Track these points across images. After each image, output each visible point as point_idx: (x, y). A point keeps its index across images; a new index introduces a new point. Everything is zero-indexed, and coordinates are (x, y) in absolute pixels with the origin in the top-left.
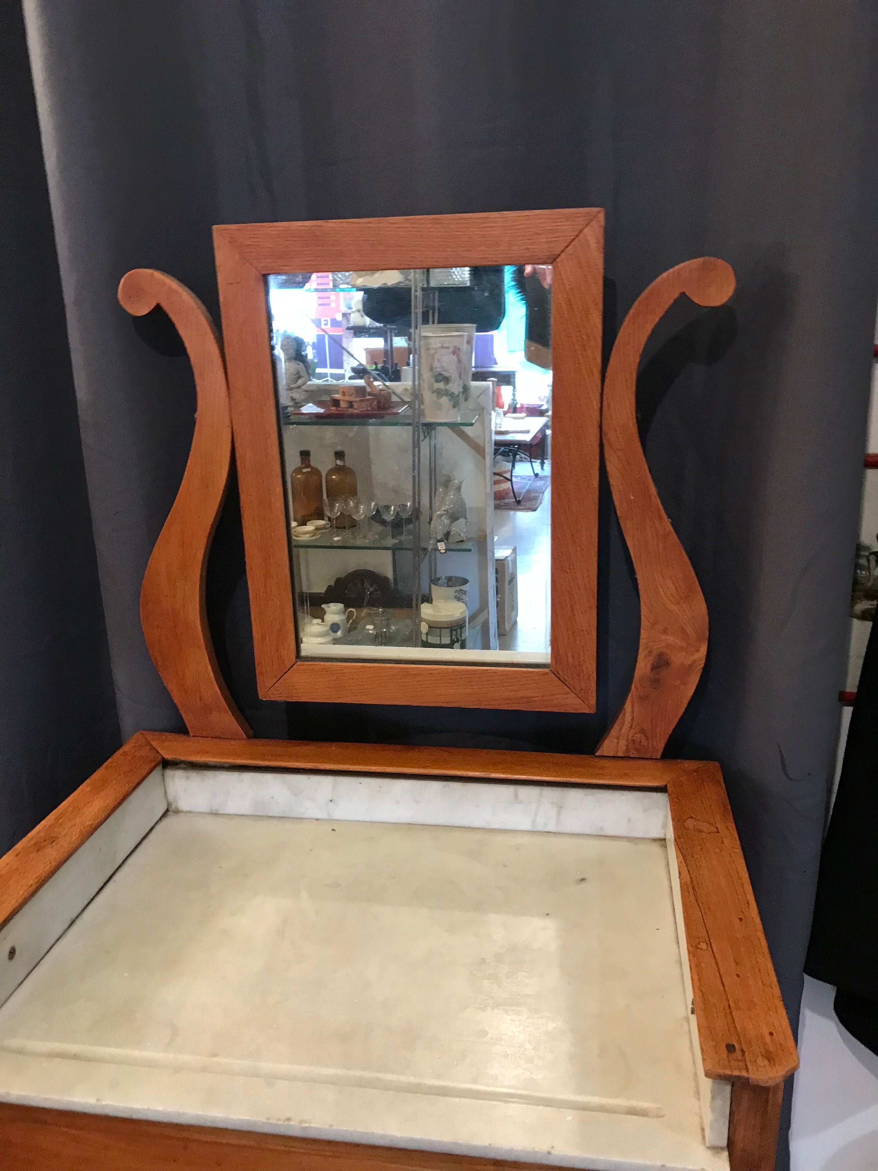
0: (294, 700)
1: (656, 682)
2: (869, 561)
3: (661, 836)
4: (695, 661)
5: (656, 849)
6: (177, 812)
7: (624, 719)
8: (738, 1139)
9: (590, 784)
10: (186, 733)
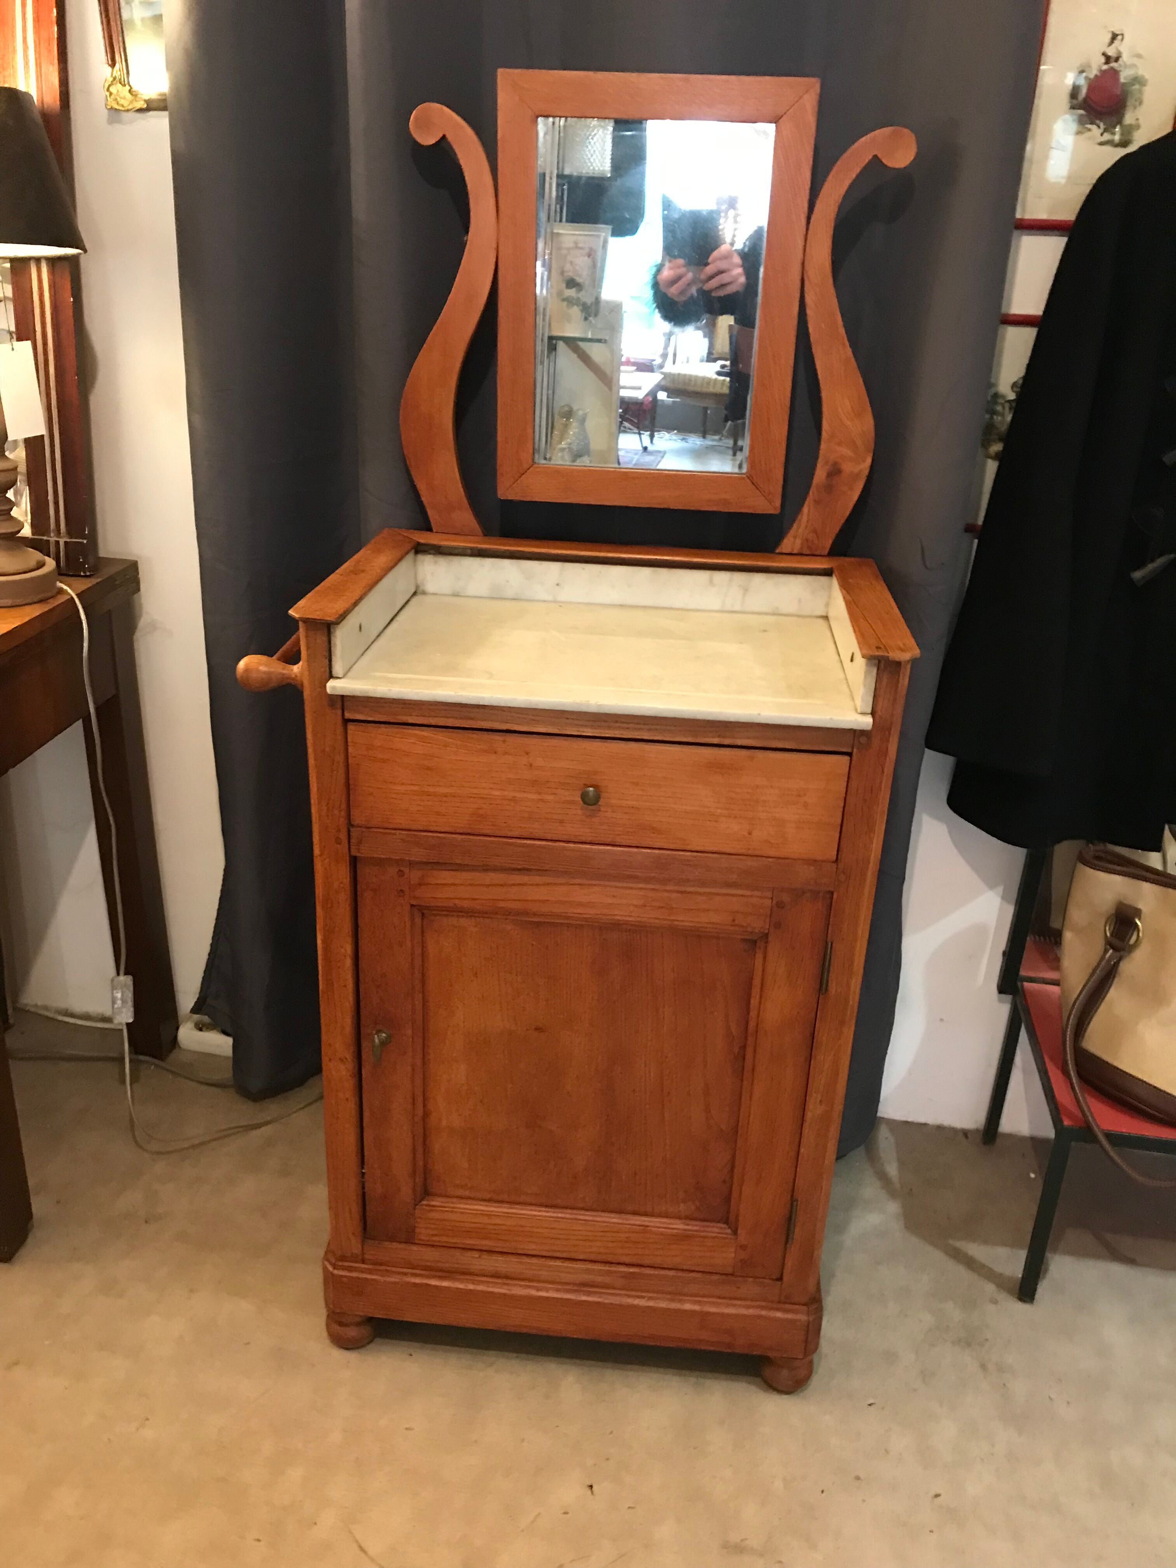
0: (528, 499)
1: (829, 488)
2: (1004, 408)
3: (824, 614)
4: (861, 471)
5: (821, 622)
6: (424, 593)
7: (801, 521)
8: (879, 708)
9: (773, 567)
10: (429, 529)
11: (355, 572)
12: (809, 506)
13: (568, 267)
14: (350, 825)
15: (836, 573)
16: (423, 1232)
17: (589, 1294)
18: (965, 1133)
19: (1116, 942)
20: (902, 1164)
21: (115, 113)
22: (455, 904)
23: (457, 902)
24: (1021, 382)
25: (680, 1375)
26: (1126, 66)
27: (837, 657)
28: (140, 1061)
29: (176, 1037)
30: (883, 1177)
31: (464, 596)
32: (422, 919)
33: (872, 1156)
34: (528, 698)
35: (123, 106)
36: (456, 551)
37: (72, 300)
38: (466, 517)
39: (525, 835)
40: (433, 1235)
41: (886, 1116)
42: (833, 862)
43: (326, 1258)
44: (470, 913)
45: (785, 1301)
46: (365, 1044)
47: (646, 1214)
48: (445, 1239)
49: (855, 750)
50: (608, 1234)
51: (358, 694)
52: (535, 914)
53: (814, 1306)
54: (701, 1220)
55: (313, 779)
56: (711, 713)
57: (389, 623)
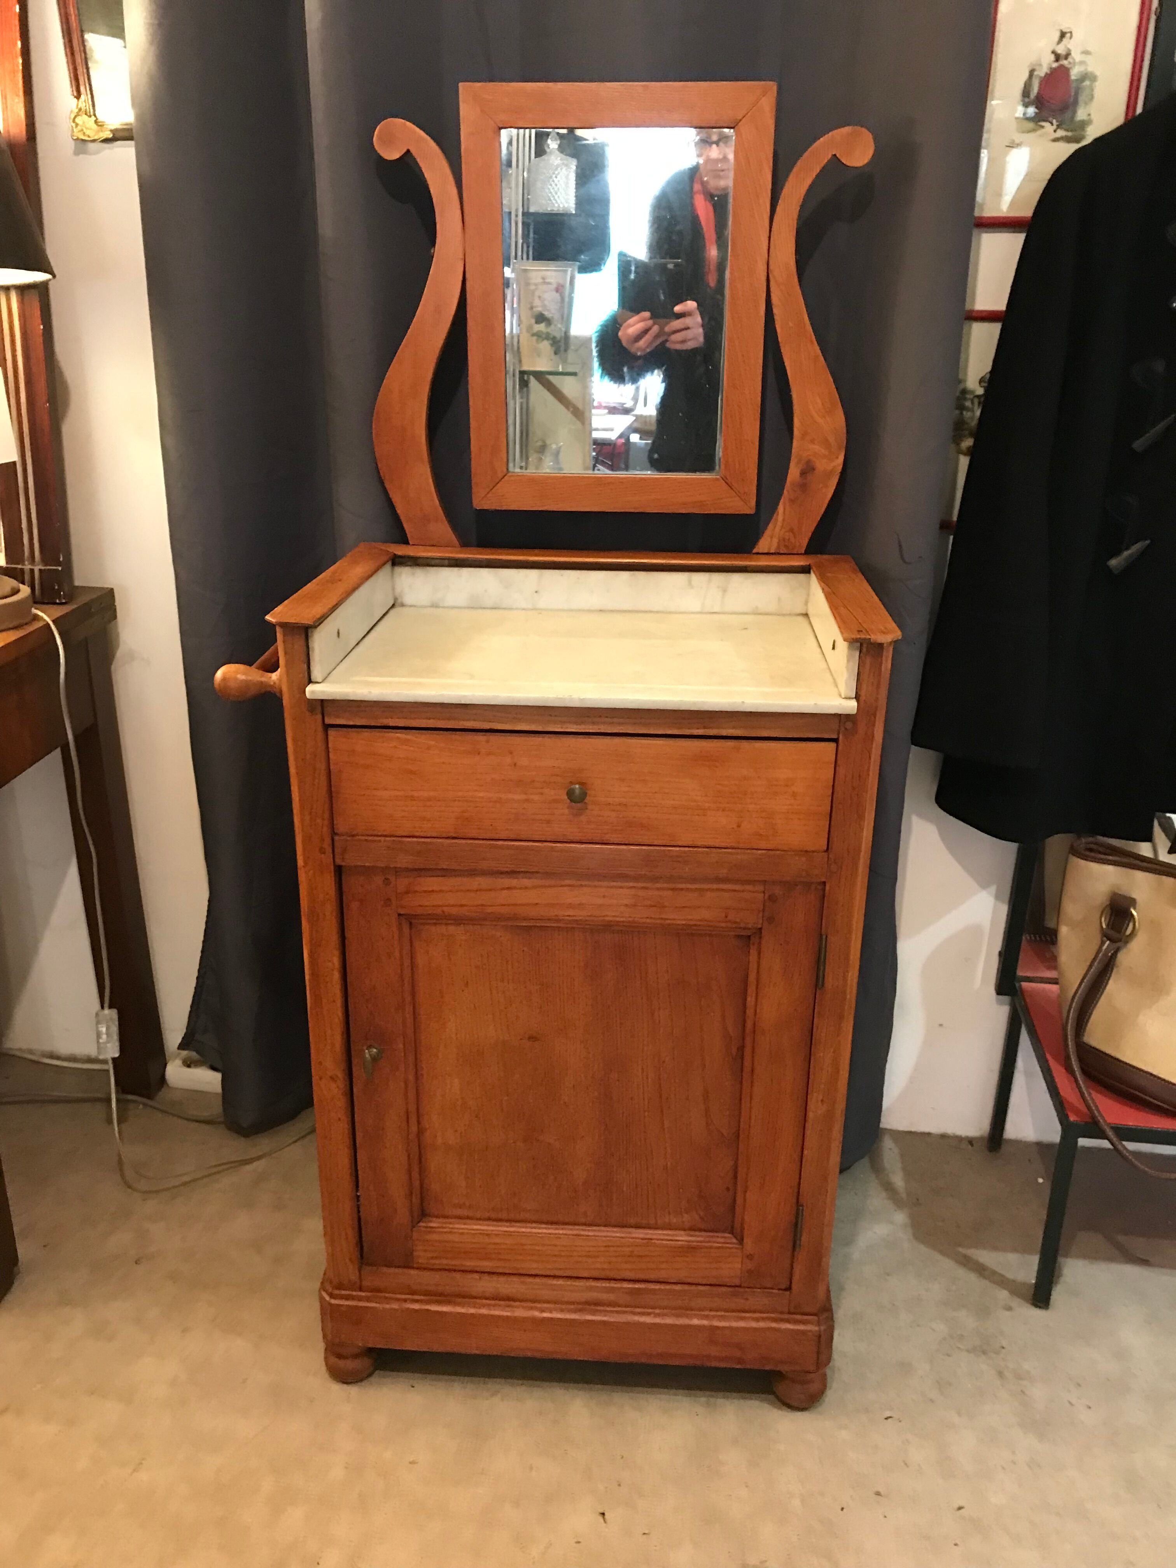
0: (504, 508)
1: (803, 487)
2: (973, 403)
3: (804, 612)
4: (835, 467)
5: (801, 619)
6: (403, 605)
7: (777, 520)
8: (863, 693)
9: (750, 566)
10: (406, 542)
11: (333, 581)
12: (784, 505)
13: (537, 302)
14: (334, 833)
15: (815, 569)
16: (422, 1255)
17: (594, 1313)
18: (971, 1141)
19: (1111, 933)
20: (908, 1174)
21: (82, 144)
22: (443, 912)
23: (445, 909)
24: (988, 376)
25: (689, 1396)
26: (1074, 63)
27: (819, 650)
28: (129, 1101)
29: (163, 1075)
30: (888, 1187)
31: (443, 607)
32: (411, 928)
33: (877, 1168)
34: (510, 694)
35: (89, 137)
36: (433, 562)
37: (42, 327)
38: (442, 529)
39: (512, 837)
40: (432, 1258)
41: (888, 1127)
42: (825, 852)
43: (323, 1288)
44: (459, 921)
45: (794, 1312)
46: (355, 1060)
47: (649, 1227)
48: (444, 1262)
49: (841, 737)
50: (612, 1249)
51: (338, 698)
52: (525, 919)
53: (825, 1315)
54: (705, 1231)
55: (295, 789)
56: (695, 703)
57: (368, 632)
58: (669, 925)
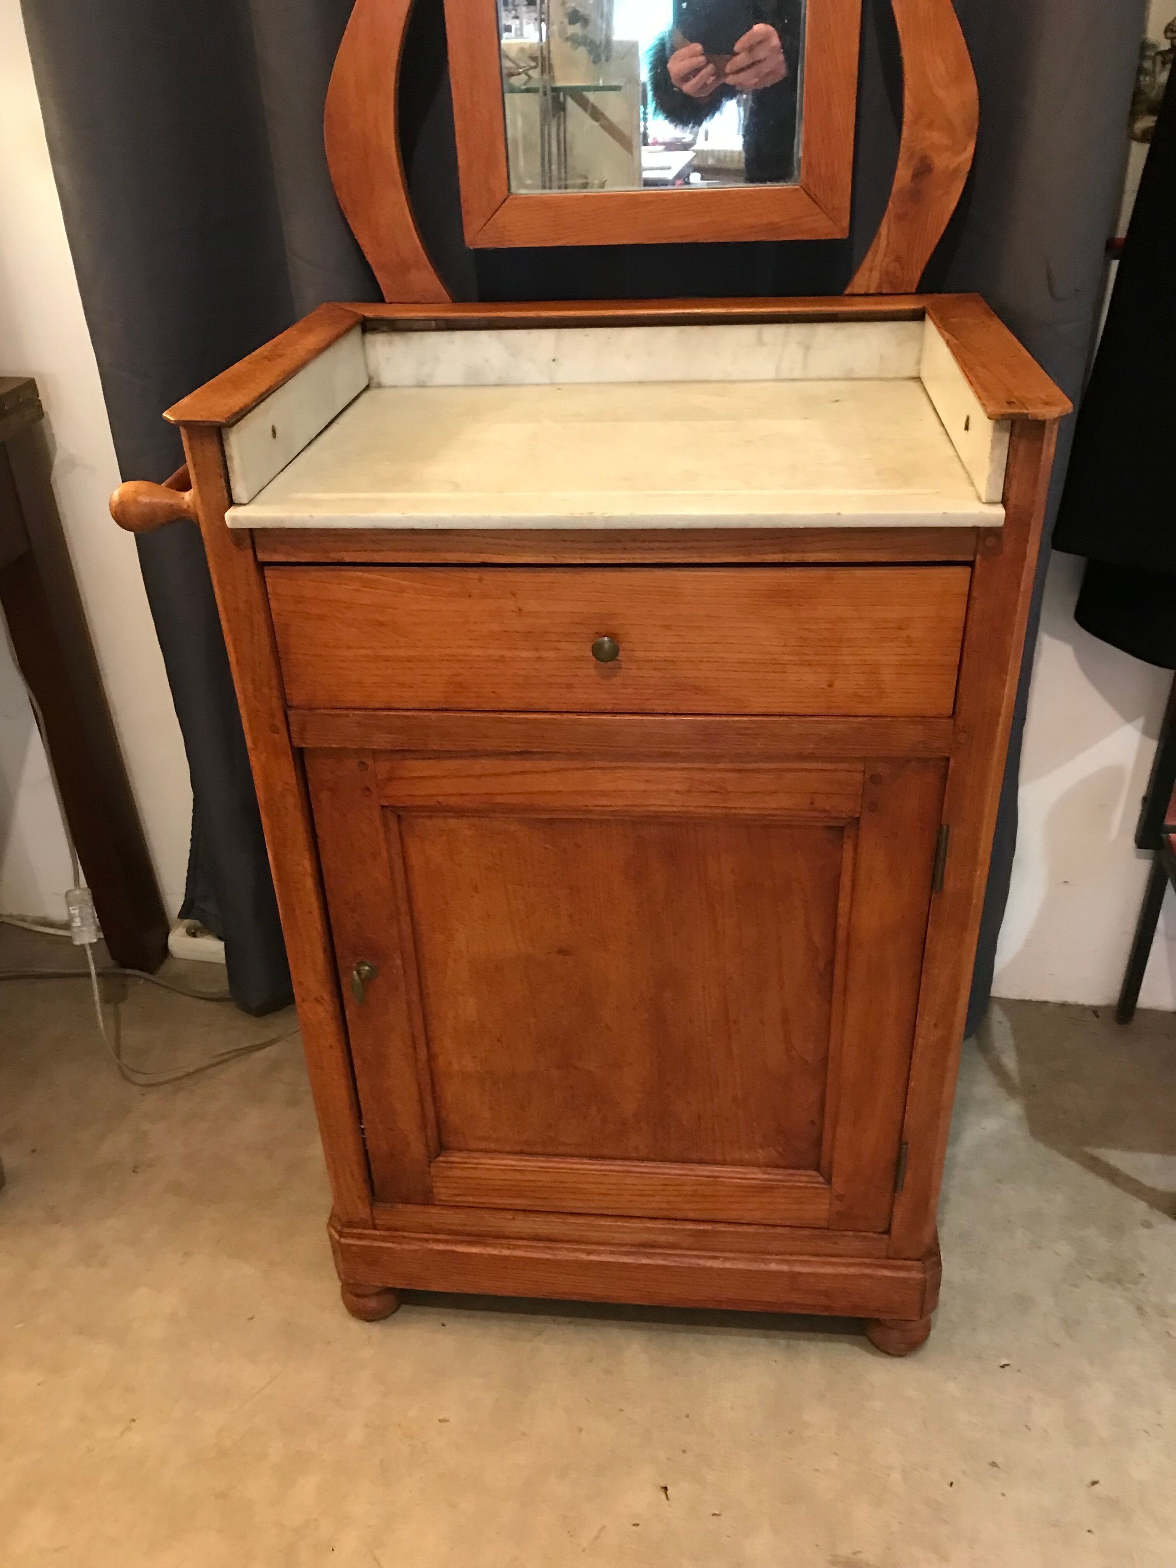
0: (507, 245)
1: (916, 196)
2: (1154, 63)
3: (914, 374)
4: (961, 163)
5: (908, 384)
6: (380, 386)
7: (878, 245)
8: (1012, 494)
9: (842, 313)
10: (382, 300)
11: (271, 358)
12: (889, 225)
14: (287, 707)
15: (932, 314)
16: (442, 1192)
17: (649, 1255)
18: (1095, 1011)
20: (1022, 1055)
22: (438, 802)
23: (440, 799)
25: (767, 1337)
27: (940, 428)
28: (127, 976)
29: (166, 944)
30: (998, 1070)
31: (433, 387)
32: (399, 823)
33: (985, 1048)
34: (505, 514)
36: (416, 325)
38: (427, 279)
39: (522, 706)
40: (456, 1195)
41: (998, 995)
42: (949, 717)
43: (330, 1224)
45: (893, 1256)
46: (344, 980)
47: (715, 1163)
48: (471, 1199)
49: (978, 557)
50: (670, 1188)
51: (269, 525)
52: (544, 810)
53: (931, 1261)
54: (785, 1168)
55: (230, 648)
56: (768, 518)
57: (327, 427)
58: (735, 814)
